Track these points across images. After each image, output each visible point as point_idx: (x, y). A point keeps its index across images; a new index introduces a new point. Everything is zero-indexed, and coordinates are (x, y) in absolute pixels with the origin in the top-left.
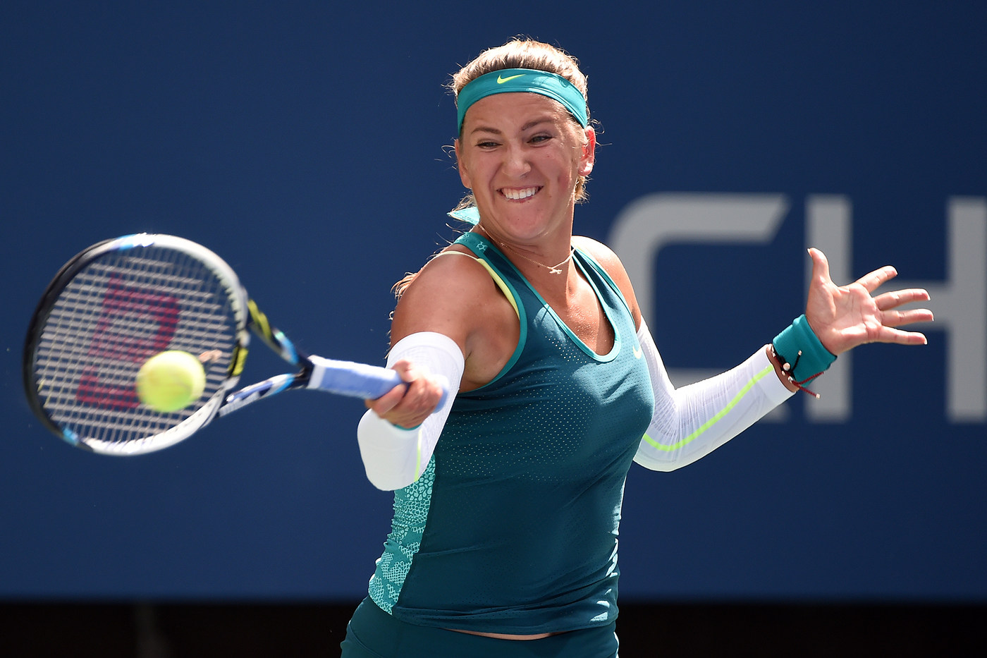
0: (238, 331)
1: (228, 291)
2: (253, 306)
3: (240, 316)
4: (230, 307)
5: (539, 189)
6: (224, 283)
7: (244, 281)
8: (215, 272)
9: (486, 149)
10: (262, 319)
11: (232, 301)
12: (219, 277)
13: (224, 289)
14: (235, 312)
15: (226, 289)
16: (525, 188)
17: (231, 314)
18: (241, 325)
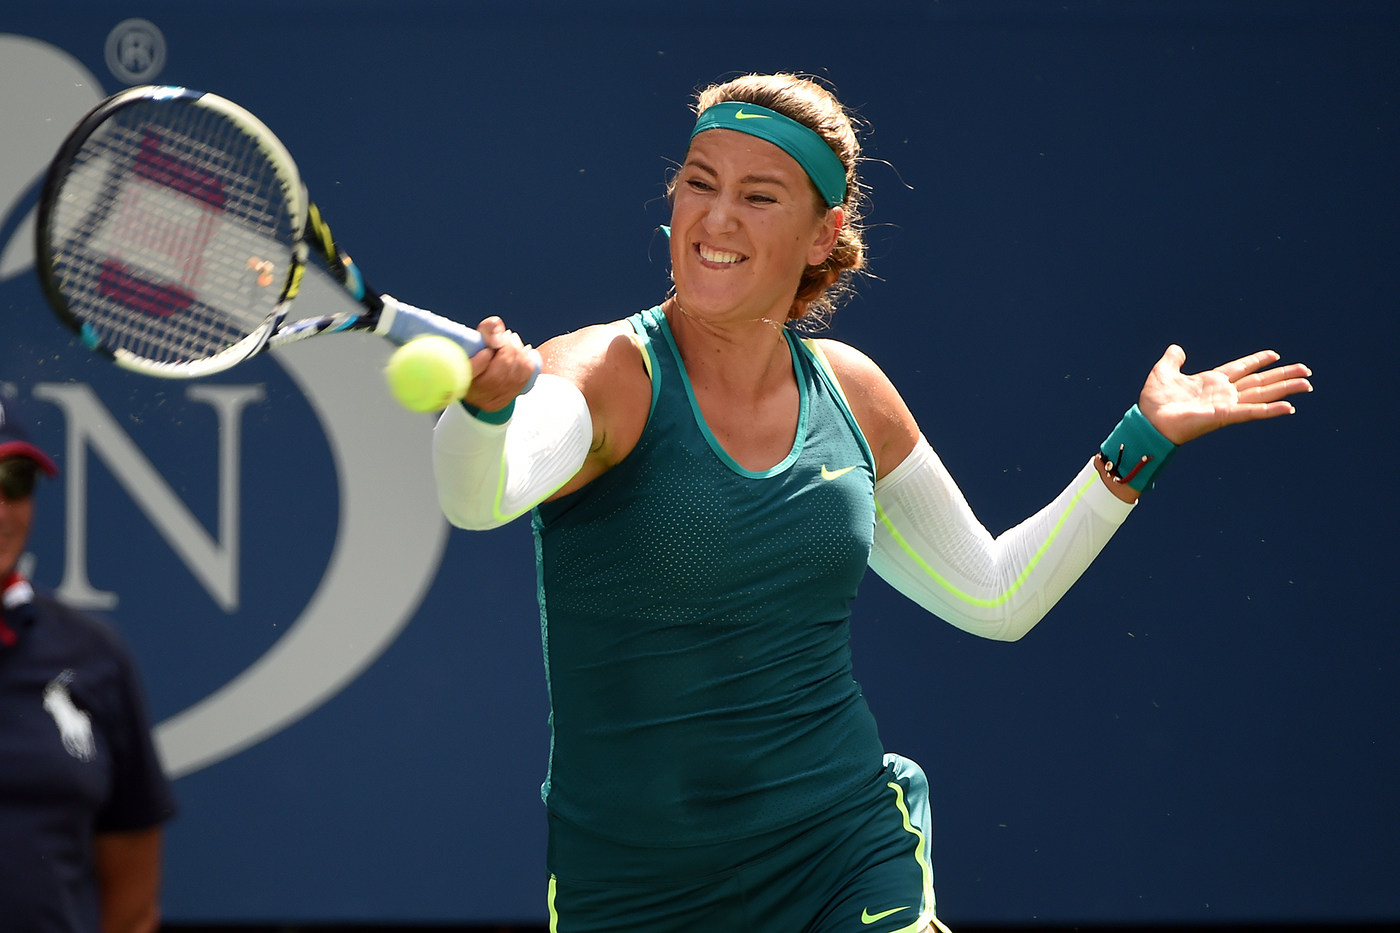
0: (296, 242)
1: (285, 186)
2: (315, 213)
3: (298, 222)
4: (285, 208)
5: (744, 259)
6: (280, 174)
7: (305, 177)
8: (271, 157)
9: (697, 190)
10: (325, 231)
11: (289, 201)
12: (275, 165)
13: (280, 183)
14: (292, 216)
15: (282, 184)
16: (724, 250)
17: (288, 217)
18: (299, 235)
